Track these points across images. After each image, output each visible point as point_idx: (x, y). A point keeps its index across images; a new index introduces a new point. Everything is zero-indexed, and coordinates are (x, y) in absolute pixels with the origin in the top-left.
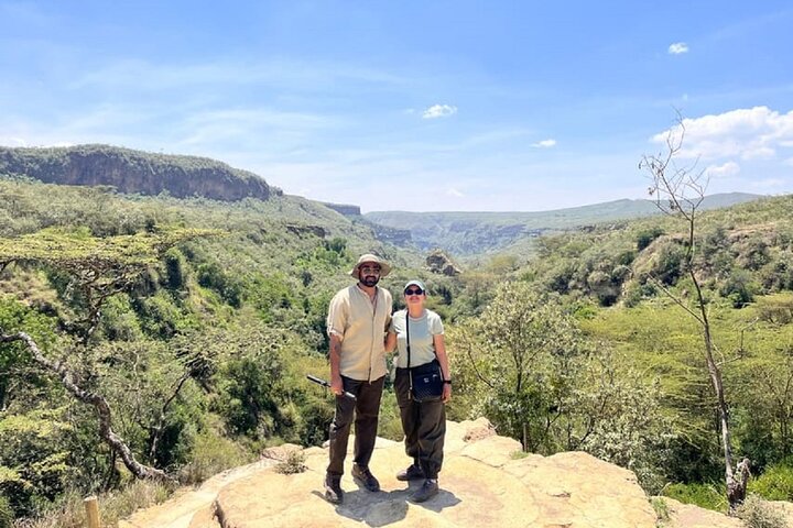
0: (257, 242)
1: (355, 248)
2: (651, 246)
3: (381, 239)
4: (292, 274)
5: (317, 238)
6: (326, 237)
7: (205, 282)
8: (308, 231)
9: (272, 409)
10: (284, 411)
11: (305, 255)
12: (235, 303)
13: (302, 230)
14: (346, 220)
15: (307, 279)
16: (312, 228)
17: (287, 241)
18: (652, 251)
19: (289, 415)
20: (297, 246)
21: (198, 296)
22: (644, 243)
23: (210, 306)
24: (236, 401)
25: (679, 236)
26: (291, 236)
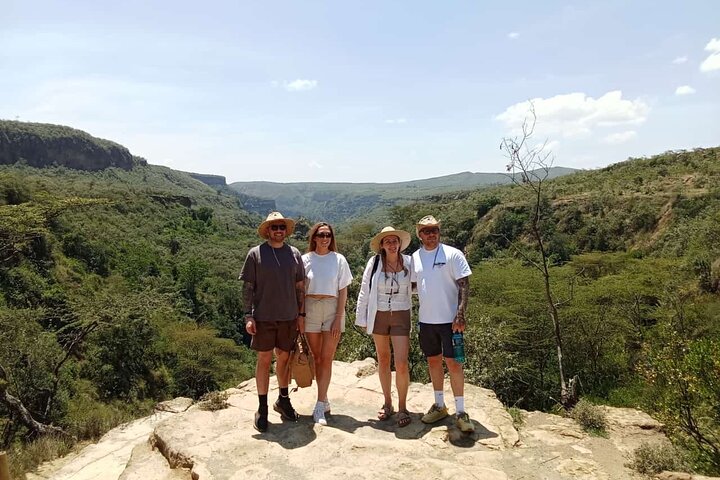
0: (123, 211)
1: (222, 217)
2: (489, 214)
3: (246, 208)
4: (159, 242)
5: (183, 207)
6: (192, 207)
7: (70, 252)
8: (174, 201)
9: (145, 373)
10: (157, 373)
11: (171, 224)
12: (103, 272)
13: (169, 200)
14: (212, 190)
15: (174, 247)
16: (178, 198)
17: (153, 211)
18: (490, 218)
19: (162, 377)
20: (163, 216)
21: (64, 266)
22: (483, 210)
23: (77, 275)
24: (107, 367)
25: (512, 205)
26: (156, 206)
